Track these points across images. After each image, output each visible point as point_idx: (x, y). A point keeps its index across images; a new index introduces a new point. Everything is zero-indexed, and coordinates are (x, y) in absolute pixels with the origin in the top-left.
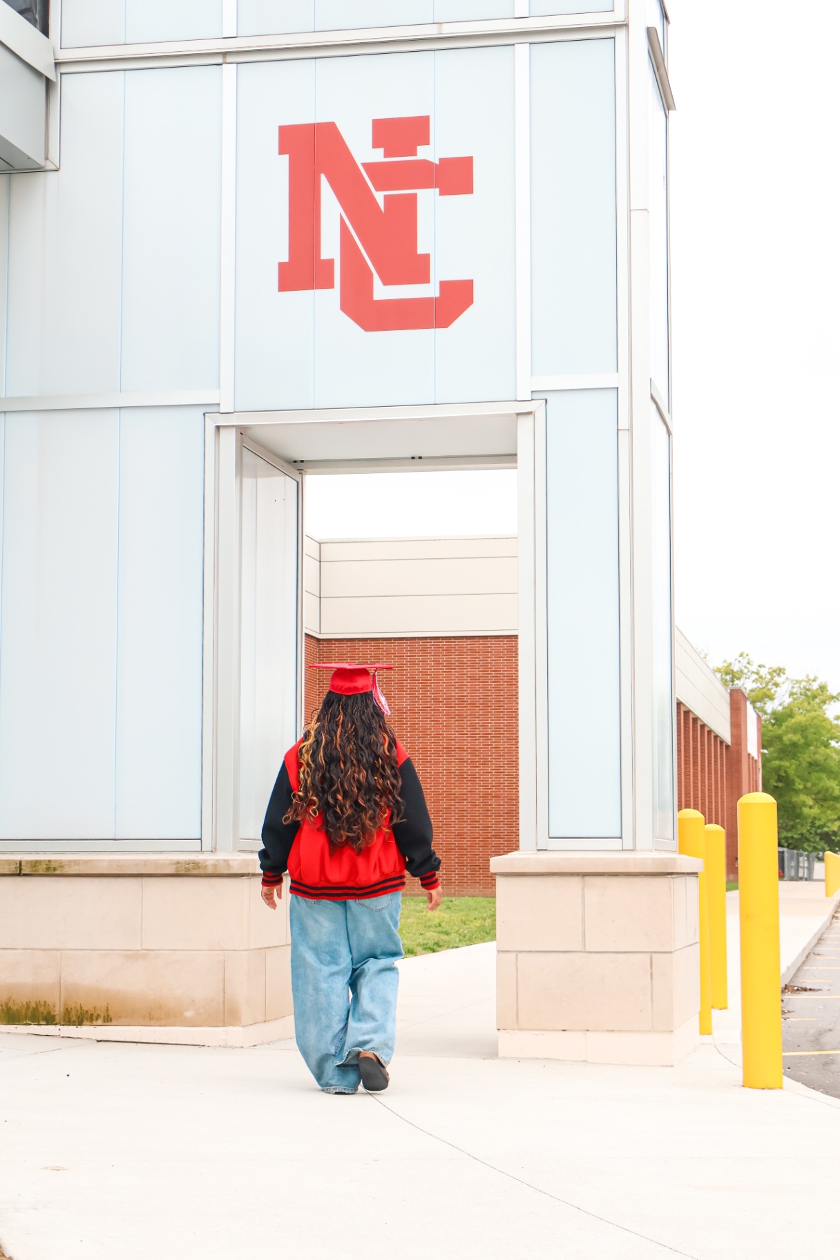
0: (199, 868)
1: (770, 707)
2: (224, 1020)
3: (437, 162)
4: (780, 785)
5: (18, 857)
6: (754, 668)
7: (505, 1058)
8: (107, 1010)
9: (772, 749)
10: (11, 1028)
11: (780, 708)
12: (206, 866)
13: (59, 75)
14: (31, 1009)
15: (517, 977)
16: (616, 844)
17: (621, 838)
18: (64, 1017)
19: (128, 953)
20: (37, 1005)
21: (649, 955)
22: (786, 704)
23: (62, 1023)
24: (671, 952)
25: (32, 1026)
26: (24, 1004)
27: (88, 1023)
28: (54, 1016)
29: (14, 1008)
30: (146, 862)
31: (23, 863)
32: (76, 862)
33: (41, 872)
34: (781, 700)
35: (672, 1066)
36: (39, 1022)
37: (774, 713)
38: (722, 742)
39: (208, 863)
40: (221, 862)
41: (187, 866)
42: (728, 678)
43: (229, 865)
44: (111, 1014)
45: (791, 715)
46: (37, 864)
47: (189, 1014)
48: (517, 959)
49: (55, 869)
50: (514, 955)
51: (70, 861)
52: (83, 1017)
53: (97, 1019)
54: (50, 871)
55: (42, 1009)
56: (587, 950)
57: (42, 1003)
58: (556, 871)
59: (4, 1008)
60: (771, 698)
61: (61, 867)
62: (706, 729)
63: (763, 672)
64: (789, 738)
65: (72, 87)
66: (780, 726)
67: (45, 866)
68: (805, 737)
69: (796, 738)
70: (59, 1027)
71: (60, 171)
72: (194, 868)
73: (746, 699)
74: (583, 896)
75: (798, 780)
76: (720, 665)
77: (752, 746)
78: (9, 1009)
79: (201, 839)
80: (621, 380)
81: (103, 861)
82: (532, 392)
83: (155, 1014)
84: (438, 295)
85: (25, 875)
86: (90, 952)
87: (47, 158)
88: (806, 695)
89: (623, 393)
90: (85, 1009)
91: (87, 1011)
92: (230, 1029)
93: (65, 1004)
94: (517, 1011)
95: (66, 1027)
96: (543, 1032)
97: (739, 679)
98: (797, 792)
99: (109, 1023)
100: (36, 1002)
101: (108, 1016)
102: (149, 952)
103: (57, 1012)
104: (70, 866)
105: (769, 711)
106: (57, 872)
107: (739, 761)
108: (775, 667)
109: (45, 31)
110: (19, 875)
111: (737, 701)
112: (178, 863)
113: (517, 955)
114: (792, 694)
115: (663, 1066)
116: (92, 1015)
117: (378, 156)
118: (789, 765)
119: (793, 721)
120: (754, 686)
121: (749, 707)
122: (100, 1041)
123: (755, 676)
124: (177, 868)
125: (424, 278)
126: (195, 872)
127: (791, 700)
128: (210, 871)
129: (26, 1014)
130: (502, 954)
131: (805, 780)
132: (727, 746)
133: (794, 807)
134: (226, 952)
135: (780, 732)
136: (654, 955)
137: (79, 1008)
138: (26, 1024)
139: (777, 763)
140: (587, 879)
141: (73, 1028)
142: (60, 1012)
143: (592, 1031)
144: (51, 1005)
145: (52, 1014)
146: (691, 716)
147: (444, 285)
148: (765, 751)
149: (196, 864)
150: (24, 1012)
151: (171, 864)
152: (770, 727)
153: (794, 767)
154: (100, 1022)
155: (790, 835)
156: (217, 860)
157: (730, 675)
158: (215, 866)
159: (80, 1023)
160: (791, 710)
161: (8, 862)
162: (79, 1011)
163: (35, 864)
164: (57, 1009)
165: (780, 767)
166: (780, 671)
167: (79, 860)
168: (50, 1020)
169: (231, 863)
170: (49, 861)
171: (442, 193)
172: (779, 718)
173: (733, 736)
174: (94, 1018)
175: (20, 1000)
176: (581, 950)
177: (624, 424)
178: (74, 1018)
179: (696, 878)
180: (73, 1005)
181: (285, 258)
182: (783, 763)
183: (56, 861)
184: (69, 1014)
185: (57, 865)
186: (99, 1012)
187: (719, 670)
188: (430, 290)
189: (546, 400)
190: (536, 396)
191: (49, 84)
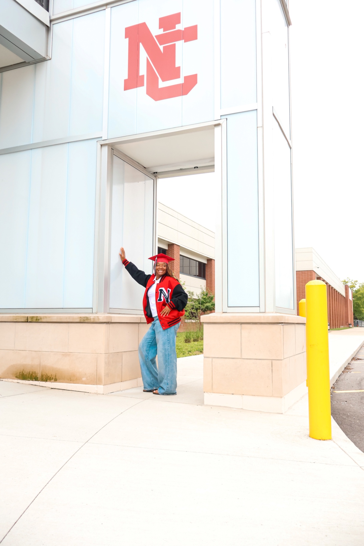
0: (88, 319)
1: (354, 289)
2: (96, 382)
3: (183, 30)
4: (357, 306)
5: (27, 315)
6: (351, 281)
7: (207, 405)
8: (56, 376)
9: (355, 298)
10: (24, 382)
11: (357, 289)
12: (90, 319)
13: (52, 25)
14: (30, 374)
15: (212, 369)
16: (257, 310)
17: (259, 307)
18: (41, 378)
19: (63, 353)
20: (32, 373)
21: (271, 361)
22: (358, 289)
23: (40, 380)
24: (281, 360)
25: (31, 381)
26: (28, 372)
27: (49, 381)
28: (38, 377)
29: (25, 374)
30: (69, 317)
31: (28, 318)
32: (46, 317)
33: (34, 321)
34: (357, 288)
35: (282, 414)
36: (33, 379)
37: (355, 290)
38: (343, 297)
39: (92, 317)
40: (96, 317)
41: (84, 319)
42: (345, 283)
43: (99, 318)
44: (57, 378)
45: (359, 291)
46: (33, 318)
47: (84, 379)
48: (212, 360)
49: (39, 320)
50: (211, 359)
51: (44, 317)
52: (47, 379)
53: (52, 380)
54: (37, 321)
55: (34, 375)
56: (243, 358)
57: (34, 372)
58: (229, 321)
59: (22, 373)
60: (355, 287)
61: (41, 319)
62: (339, 294)
63: (353, 282)
64: (359, 296)
65: (56, 28)
66: (357, 293)
67: (35, 319)
68: (363, 296)
69: (361, 296)
70: (39, 382)
71: (52, 60)
72: (86, 320)
73: (349, 287)
74: (241, 333)
75: (361, 305)
76: (343, 280)
77: (350, 297)
78: (23, 374)
79: (92, 308)
80: (259, 106)
81: (55, 316)
82: (221, 116)
83: (72, 379)
84: (183, 82)
85: (30, 322)
86: (50, 352)
87: (47, 56)
88: (363, 286)
89: (260, 111)
90: (48, 375)
91: (49, 376)
92: (99, 386)
93: (42, 373)
94: (212, 384)
95: (42, 382)
96: (224, 394)
97: (347, 283)
98: (361, 308)
99: (56, 381)
100: (32, 372)
101: (56, 378)
102: (71, 353)
103: (39, 376)
104: (44, 318)
105: (354, 290)
106: (39, 321)
107: (347, 301)
108: (355, 280)
109: (48, 10)
110: (27, 322)
111: (347, 288)
112: (81, 317)
113: (212, 359)
114: (359, 286)
115: (278, 413)
116: (50, 378)
117: (161, 32)
118: (359, 302)
119: (360, 292)
120: (351, 285)
121: (350, 289)
122: (52, 388)
123: (351, 283)
124: (80, 320)
125: (178, 76)
126: (86, 321)
127: (359, 288)
128: (92, 321)
129: (29, 376)
130: (206, 359)
131: (363, 305)
132: (344, 298)
133: (360, 311)
134: (98, 354)
135: (357, 295)
136: (273, 361)
137: (46, 375)
138: (28, 380)
139: (356, 301)
140: (243, 325)
141: (44, 382)
142: (40, 376)
143: (245, 395)
144: (37, 373)
145: (37, 377)
146: (335, 290)
147: (186, 78)
148: (354, 299)
149: (87, 318)
150: (28, 375)
151: (78, 318)
152: (355, 294)
153: (360, 302)
154: (53, 381)
155: (360, 317)
156: (95, 317)
157: (345, 282)
158: (94, 319)
159: (46, 381)
160: (359, 290)
161: (24, 317)
162: (46, 376)
163: (32, 318)
164: (39, 374)
165: (357, 302)
166: (356, 281)
167: (47, 316)
168: (36, 379)
169: (100, 317)
170: (37, 317)
171: (185, 42)
172: (357, 292)
173: (346, 295)
174: (51, 379)
175: (27, 370)
176: (240, 358)
177: (260, 124)
178: (44, 379)
179: (304, 326)
180: (44, 373)
181: (127, 78)
182: (358, 301)
183: (39, 316)
184: (43, 377)
185: (39, 318)
186: (53, 377)
187: (343, 281)
188: (180, 81)
189: (227, 119)
190: (222, 117)
191: (48, 29)
